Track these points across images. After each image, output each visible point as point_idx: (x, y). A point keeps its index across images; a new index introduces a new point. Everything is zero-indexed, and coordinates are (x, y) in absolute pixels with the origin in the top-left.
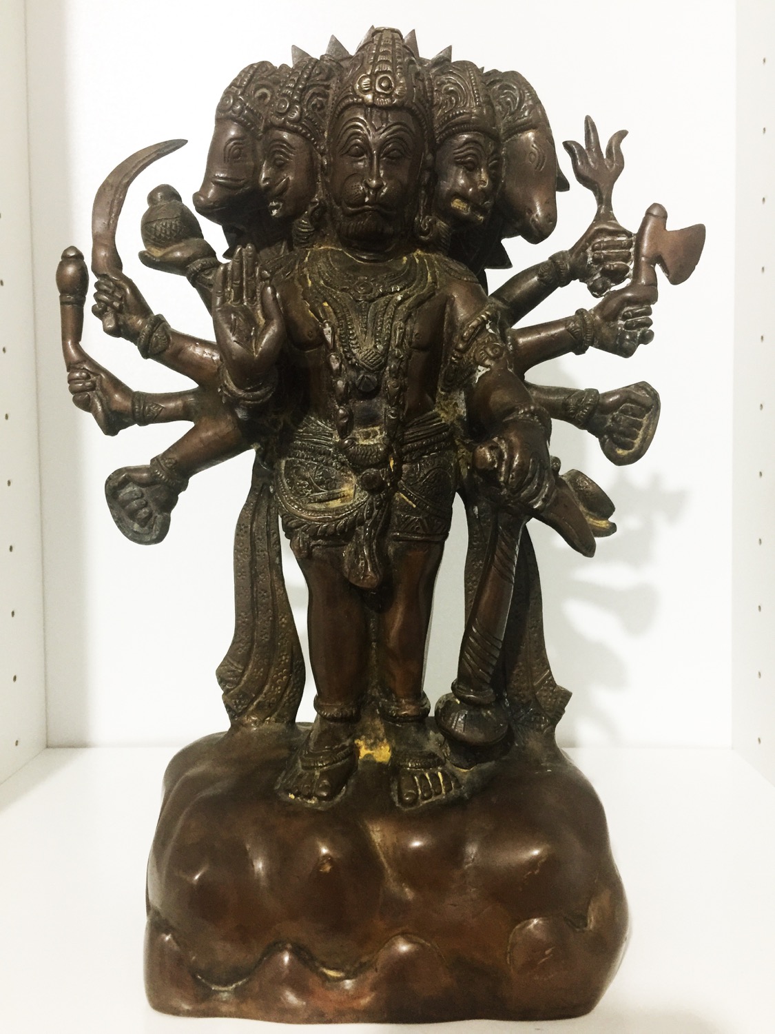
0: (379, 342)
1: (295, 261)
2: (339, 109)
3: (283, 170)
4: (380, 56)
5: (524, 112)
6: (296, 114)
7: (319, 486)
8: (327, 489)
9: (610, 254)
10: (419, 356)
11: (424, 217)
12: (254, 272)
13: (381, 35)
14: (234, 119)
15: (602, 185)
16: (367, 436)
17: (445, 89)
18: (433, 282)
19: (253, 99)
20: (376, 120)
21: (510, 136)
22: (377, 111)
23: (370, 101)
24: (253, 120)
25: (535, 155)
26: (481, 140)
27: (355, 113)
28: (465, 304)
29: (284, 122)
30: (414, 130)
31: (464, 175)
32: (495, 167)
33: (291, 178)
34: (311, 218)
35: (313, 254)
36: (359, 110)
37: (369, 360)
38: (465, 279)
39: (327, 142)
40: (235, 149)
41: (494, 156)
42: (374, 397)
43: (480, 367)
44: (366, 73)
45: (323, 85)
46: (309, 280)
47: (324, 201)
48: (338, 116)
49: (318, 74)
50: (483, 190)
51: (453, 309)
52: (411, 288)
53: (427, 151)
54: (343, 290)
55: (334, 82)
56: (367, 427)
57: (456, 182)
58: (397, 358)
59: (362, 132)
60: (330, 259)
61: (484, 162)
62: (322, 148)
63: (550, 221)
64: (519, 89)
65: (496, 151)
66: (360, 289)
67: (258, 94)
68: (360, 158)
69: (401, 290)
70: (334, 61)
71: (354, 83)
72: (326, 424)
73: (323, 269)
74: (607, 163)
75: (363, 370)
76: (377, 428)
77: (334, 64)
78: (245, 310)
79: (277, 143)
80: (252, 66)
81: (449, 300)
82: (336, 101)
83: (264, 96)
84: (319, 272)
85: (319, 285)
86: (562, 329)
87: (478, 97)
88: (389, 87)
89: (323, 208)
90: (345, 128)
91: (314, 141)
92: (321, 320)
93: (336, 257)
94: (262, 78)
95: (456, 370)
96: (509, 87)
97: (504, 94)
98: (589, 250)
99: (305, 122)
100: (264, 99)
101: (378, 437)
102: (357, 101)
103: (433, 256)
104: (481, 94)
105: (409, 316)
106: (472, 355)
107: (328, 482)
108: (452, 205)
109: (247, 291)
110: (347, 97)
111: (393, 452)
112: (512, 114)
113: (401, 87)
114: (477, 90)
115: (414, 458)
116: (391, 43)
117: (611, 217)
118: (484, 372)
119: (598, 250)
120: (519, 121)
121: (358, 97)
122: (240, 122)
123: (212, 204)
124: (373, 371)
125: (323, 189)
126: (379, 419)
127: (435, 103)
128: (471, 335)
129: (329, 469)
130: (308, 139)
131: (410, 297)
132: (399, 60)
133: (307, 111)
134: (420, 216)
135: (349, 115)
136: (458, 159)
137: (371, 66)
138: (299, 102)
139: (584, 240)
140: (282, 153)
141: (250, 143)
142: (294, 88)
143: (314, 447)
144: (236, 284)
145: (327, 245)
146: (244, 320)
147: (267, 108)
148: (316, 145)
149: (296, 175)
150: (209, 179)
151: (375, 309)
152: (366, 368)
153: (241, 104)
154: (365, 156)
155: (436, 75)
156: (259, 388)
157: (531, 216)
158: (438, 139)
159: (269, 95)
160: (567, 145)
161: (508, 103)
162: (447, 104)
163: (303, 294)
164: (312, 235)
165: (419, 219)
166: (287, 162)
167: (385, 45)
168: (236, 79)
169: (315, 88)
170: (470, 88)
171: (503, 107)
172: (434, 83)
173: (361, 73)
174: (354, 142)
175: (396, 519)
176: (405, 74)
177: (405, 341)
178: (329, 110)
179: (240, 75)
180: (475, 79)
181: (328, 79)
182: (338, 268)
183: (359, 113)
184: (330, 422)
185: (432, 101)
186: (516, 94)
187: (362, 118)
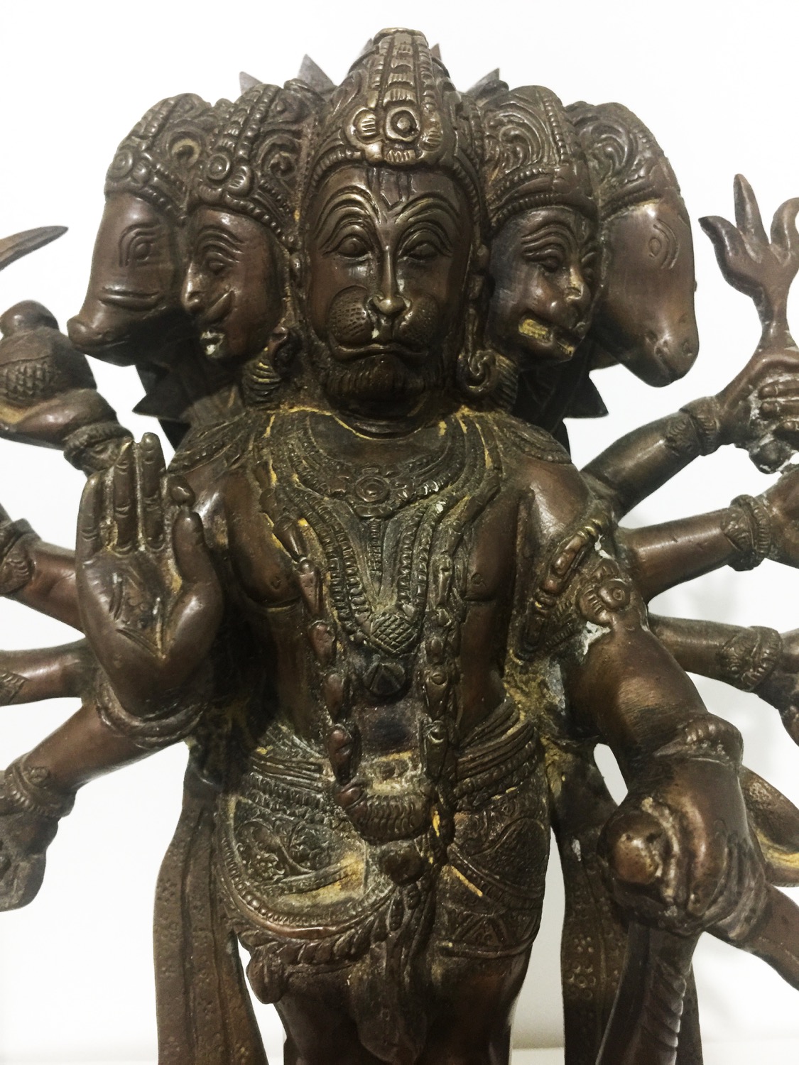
0: (406, 598)
1: (249, 435)
2: (319, 171)
3: (222, 279)
4: (392, 75)
5: (637, 171)
6: (244, 181)
7: (298, 863)
8: (313, 868)
9: (791, 404)
10: (481, 611)
11: (473, 355)
12: (158, 487)
13: (393, 40)
14: (135, 193)
15: (771, 289)
16: (388, 773)
17: (505, 134)
18: (495, 468)
19: (168, 157)
20: (388, 190)
21: (614, 211)
22: (391, 174)
23: (377, 156)
24: (170, 194)
25: (659, 241)
26: (571, 219)
27: (350, 178)
28: (553, 505)
29: (222, 195)
30: (456, 204)
31: (541, 278)
32: (592, 263)
33: (237, 292)
34: (274, 360)
35: (279, 422)
36: (357, 172)
37: (388, 635)
38: (550, 458)
39: (300, 229)
40: (139, 243)
41: (590, 245)
42: (399, 699)
43: (589, 625)
44: (366, 105)
45: (289, 131)
46: (272, 472)
47: (296, 332)
48: (317, 183)
49: (282, 112)
50: (574, 303)
51: (533, 514)
52: (459, 483)
53: (478, 242)
54: (334, 495)
55: (309, 125)
56: (387, 754)
57: (526, 293)
58: (440, 626)
59: (363, 212)
60: (310, 432)
61: (574, 257)
62: (291, 239)
63: (689, 351)
64: (628, 132)
65: (592, 238)
66: (366, 495)
67: (178, 147)
68: (361, 259)
69: (441, 488)
70: (308, 90)
71: (346, 123)
72: (309, 746)
73: (297, 452)
74: (775, 249)
75: (377, 652)
76: (406, 756)
77: (309, 95)
78: (141, 562)
79: (210, 232)
80: (165, 102)
81: (525, 498)
82: (314, 158)
83: (188, 152)
84: (291, 459)
85: (290, 484)
86: (715, 531)
87: (564, 146)
88: (412, 129)
89: (294, 344)
90: (331, 205)
91: (276, 228)
92: (296, 557)
93: (321, 427)
94: (184, 122)
95: (543, 625)
96: (611, 129)
97: (601, 141)
98: (753, 397)
99: (259, 194)
100: (189, 158)
101: (409, 773)
102: (352, 155)
103: (489, 416)
104: (569, 141)
105: (459, 542)
106: (573, 600)
107: (315, 856)
108: (521, 331)
109: (144, 525)
110: (333, 149)
111: (437, 800)
112: (617, 173)
113: (433, 129)
114: (560, 134)
115: (475, 803)
116: (411, 53)
117: (789, 340)
118: (598, 634)
119: (770, 396)
120: (631, 185)
121: (354, 148)
122: (144, 197)
123: (100, 336)
124: (396, 656)
125: (295, 310)
126: (408, 740)
127: (487, 158)
128: (568, 564)
129: (316, 830)
130: (266, 225)
131: (457, 500)
132: (427, 82)
133: (263, 176)
134: (467, 351)
135: (339, 182)
136: (531, 251)
137: (376, 94)
138: (248, 162)
139: (745, 380)
140: (221, 249)
141: (165, 232)
142: (238, 137)
143: (288, 790)
144: (121, 513)
145: (304, 404)
146: (139, 584)
147: (193, 172)
148: (280, 235)
149: (245, 286)
150: (95, 295)
151: (396, 531)
152: (384, 650)
153: (146, 167)
154: (370, 255)
155: (487, 110)
156: (173, 712)
157: (654, 343)
158: (494, 219)
159: (197, 150)
160: (706, 223)
161: (610, 156)
162: (508, 159)
163: (263, 501)
164: (277, 389)
165: (465, 357)
166: (230, 264)
167: (401, 56)
168: (139, 124)
169: (275, 137)
170: (548, 130)
171: (600, 162)
172: (485, 124)
173: (358, 105)
174: (348, 230)
175: (446, 917)
176: (437, 107)
177: (455, 590)
178: (300, 175)
179: (145, 118)
180: (555, 115)
181: (298, 119)
182: (325, 449)
183: (356, 178)
184: (318, 743)
185: (483, 155)
186: (623, 141)
187: (363, 187)
